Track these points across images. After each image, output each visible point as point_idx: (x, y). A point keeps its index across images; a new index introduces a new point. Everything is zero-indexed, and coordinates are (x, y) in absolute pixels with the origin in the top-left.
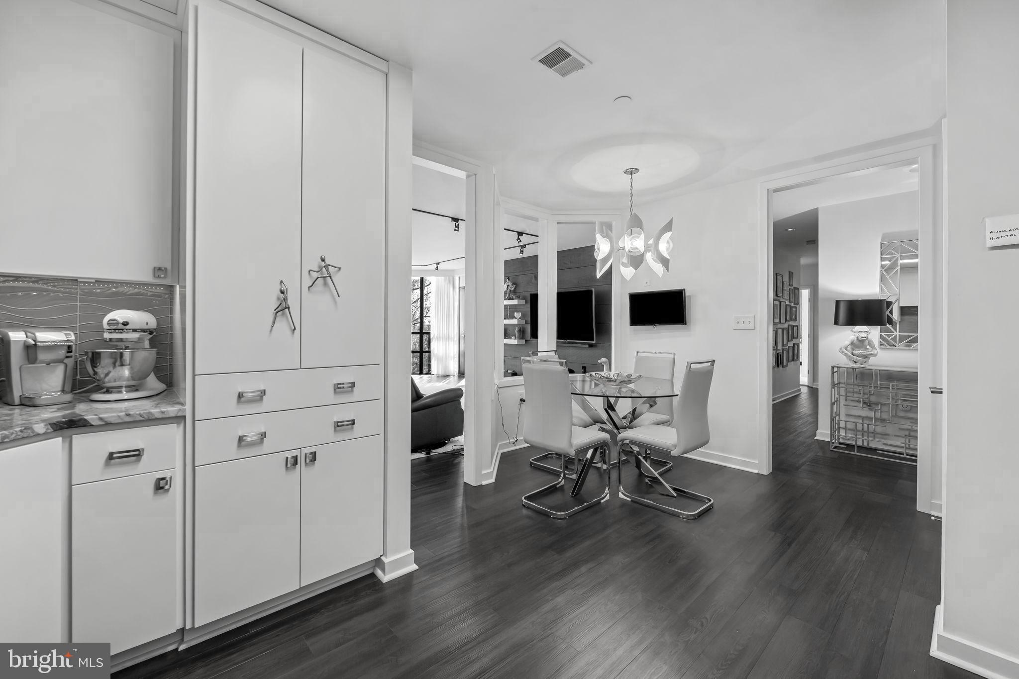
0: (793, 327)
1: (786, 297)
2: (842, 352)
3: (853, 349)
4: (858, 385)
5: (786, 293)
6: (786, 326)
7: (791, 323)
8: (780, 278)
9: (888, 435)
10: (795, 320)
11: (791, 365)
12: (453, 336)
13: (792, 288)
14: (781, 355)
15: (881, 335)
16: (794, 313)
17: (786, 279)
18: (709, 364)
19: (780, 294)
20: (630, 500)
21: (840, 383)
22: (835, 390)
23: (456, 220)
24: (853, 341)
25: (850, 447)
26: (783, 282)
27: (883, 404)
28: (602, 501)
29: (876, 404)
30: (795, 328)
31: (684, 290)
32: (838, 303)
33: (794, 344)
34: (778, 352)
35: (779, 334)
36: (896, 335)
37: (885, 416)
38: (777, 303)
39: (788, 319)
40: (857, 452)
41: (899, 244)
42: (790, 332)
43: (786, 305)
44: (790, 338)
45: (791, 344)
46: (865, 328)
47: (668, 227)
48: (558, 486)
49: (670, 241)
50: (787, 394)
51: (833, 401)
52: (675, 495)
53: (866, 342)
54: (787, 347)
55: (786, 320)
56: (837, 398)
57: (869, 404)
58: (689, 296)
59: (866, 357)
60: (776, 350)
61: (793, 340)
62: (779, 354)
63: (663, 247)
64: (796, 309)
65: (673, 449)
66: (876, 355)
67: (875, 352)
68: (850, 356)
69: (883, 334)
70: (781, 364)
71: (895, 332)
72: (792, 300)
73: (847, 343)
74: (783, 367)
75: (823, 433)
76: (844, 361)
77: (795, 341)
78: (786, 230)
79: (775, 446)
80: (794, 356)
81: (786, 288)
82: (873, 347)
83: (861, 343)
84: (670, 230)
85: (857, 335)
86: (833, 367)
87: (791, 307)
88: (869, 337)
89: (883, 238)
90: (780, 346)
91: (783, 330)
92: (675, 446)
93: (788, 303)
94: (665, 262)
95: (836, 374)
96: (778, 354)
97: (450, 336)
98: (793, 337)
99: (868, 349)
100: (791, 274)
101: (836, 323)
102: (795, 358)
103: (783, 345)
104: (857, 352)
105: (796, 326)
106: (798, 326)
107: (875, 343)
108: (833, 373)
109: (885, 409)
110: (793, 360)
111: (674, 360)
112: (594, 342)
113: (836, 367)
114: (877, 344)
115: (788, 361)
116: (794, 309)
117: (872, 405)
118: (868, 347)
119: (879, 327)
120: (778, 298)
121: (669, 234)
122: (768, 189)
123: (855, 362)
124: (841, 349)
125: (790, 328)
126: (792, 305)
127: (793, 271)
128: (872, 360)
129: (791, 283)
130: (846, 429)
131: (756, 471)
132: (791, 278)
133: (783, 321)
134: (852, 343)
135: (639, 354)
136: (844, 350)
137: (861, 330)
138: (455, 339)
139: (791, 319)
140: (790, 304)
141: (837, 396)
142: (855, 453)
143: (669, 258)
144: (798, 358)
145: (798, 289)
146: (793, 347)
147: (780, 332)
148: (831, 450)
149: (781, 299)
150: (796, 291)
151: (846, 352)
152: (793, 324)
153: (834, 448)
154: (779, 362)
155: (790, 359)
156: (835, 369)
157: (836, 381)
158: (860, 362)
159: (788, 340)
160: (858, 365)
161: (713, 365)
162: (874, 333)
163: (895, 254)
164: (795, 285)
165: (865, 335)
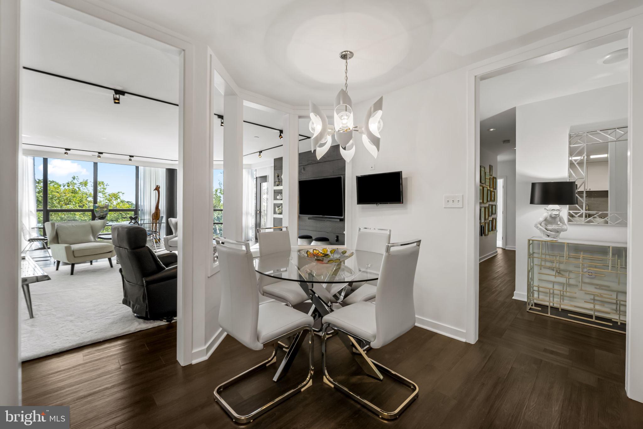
0: (492, 206)
1: (488, 184)
2: (537, 227)
3: (546, 225)
4: (549, 255)
5: (488, 181)
6: (487, 205)
7: (491, 203)
8: (483, 169)
9: (575, 298)
10: (494, 200)
11: (491, 233)
12: (251, 213)
13: (492, 177)
14: (483, 227)
15: (569, 212)
16: (493, 195)
17: (487, 170)
18: (415, 244)
19: (483, 182)
20: (332, 386)
21: (534, 253)
22: (530, 259)
23: (221, 117)
24: (547, 218)
25: (544, 308)
26: (485, 173)
27: (570, 272)
28: (302, 390)
29: (565, 271)
30: (494, 207)
31: (401, 172)
32: (533, 185)
33: (493, 218)
34: (481, 225)
35: (483, 211)
36: (583, 213)
37: (572, 282)
38: (481, 188)
39: (489, 199)
40: (551, 315)
41: (585, 134)
42: (490, 210)
43: (488, 190)
44: (490, 214)
45: (490, 219)
46: (557, 207)
47: (378, 105)
48: (267, 365)
49: (381, 121)
50: (488, 255)
51: (529, 269)
52: (381, 377)
53: (558, 219)
54: (488, 221)
55: (487, 201)
56: (532, 266)
57: (558, 272)
58: (406, 179)
59: (558, 231)
60: (480, 223)
61: (493, 215)
62: (483, 226)
63: (374, 126)
64: (495, 193)
65: (372, 340)
66: (566, 230)
67: (565, 227)
68: (544, 231)
69: (571, 212)
70: (483, 233)
71: (582, 211)
72: (491, 186)
73: (541, 219)
74: (485, 236)
75: (520, 294)
76: (539, 235)
77: (493, 216)
78: (488, 130)
79: (481, 307)
80: (493, 228)
81: (488, 177)
82: (563, 223)
83: (553, 219)
84: (380, 108)
85: (550, 213)
86: (529, 240)
87: (491, 192)
88: (560, 215)
89: (571, 131)
90: (483, 221)
91: (485, 208)
92: (375, 337)
93: (489, 188)
94: (376, 141)
95: (531, 246)
96: (481, 226)
97: (249, 212)
98: (492, 214)
99: (559, 225)
100: (491, 167)
101: (532, 202)
102: (494, 229)
103: (485, 219)
104: (550, 227)
105: (494, 205)
106: (495, 205)
107: (565, 220)
108: (529, 245)
109: (572, 275)
110: (492, 230)
111: (390, 235)
112: (342, 217)
113: (531, 240)
114: (566, 220)
115: (489, 231)
116: (493, 193)
117: (561, 272)
118: (559, 223)
119: (568, 206)
120: (482, 184)
121: (380, 113)
122: (476, 76)
123: (549, 236)
124: (536, 225)
125: (490, 207)
126: (492, 189)
127: (492, 165)
128: (562, 234)
129: (491, 174)
130: (538, 291)
131: (464, 340)
132: (491, 170)
133: (485, 201)
134: (546, 220)
135: (361, 230)
136: (539, 226)
137: (554, 208)
138: (253, 214)
139: (491, 200)
140: (490, 189)
141: (532, 264)
142: (549, 315)
143: (379, 136)
144: (495, 228)
145: (496, 178)
146: (492, 221)
147: (483, 209)
148: (528, 312)
149: (484, 185)
150: (495, 180)
151: (541, 227)
152: (493, 204)
153: (530, 309)
154: (482, 232)
155: (490, 230)
156: (531, 242)
157: (531, 252)
158: (552, 236)
159: (489, 216)
160: (552, 239)
161: (419, 246)
162: (563, 211)
163: (581, 143)
164: (494, 175)
165: (557, 213)
